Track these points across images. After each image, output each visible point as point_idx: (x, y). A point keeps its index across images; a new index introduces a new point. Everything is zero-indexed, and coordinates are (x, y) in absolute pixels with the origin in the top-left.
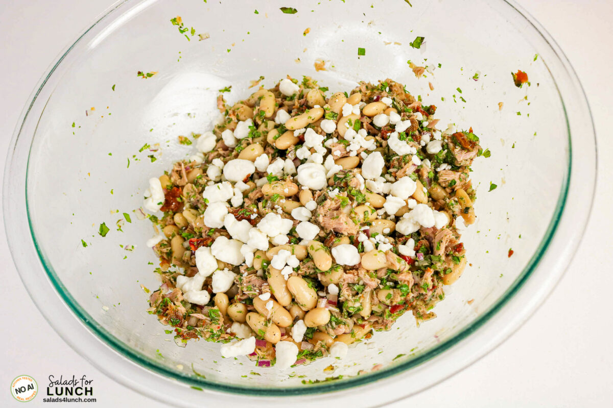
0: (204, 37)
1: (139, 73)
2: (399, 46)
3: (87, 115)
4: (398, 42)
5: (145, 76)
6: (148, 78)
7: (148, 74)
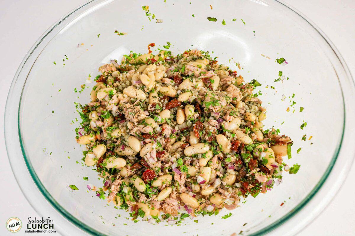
0: (159, 21)
1: (116, 31)
2: (269, 60)
3: (78, 47)
4: (269, 57)
5: (119, 34)
6: (120, 35)
7: (121, 33)
